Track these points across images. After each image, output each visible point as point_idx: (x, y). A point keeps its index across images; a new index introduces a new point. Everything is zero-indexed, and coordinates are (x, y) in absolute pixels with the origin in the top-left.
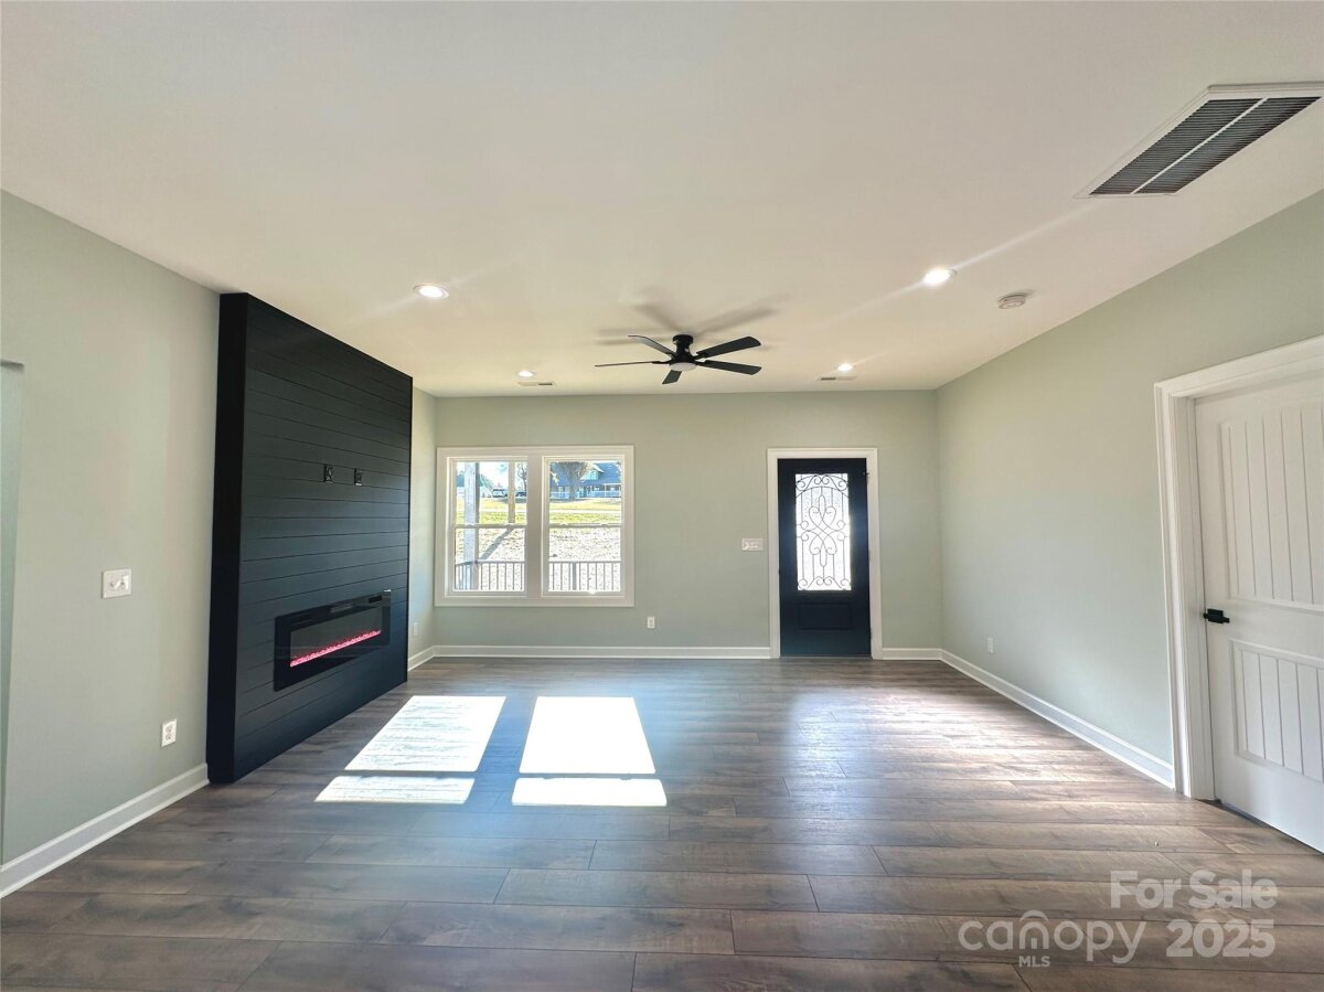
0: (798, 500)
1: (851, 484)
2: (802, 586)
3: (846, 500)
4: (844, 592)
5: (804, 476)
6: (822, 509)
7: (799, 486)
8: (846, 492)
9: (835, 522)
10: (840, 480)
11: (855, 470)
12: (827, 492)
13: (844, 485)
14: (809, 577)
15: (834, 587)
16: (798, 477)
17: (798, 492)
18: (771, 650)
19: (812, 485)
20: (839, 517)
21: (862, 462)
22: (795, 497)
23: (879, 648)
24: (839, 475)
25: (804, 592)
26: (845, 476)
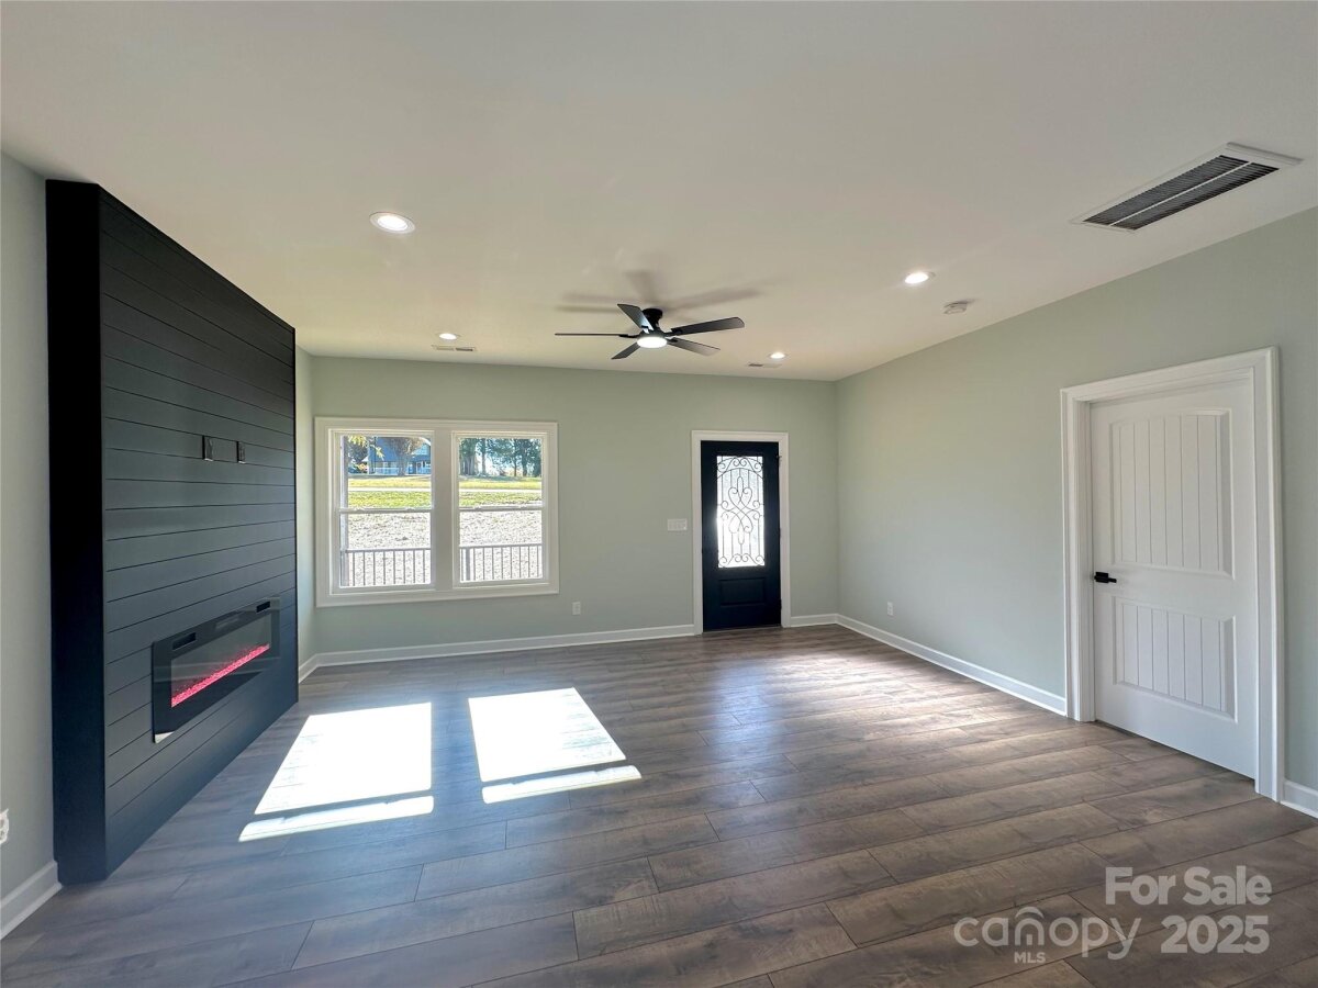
0: (719, 480)
1: (765, 467)
2: (722, 564)
3: (761, 481)
4: (759, 568)
5: (724, 458)
6: (740, 489)
7: (720, 467)
8: (761, 474)
9: (751, 503)
10: (756, 462)
11: (769, 452)
12: (744, 472)
13: (759, 467)
14: (728, 554)
15: (750, 564)
16: (719, 459)
17: (719, 474)
18: (696, 626)
19: (732, 466)
20: (754, 498)
21: (775, 446)
22: (716, 478)
23: (788, 618)
24: (755, 458)
25: (725, 570)
26: (760, 459)
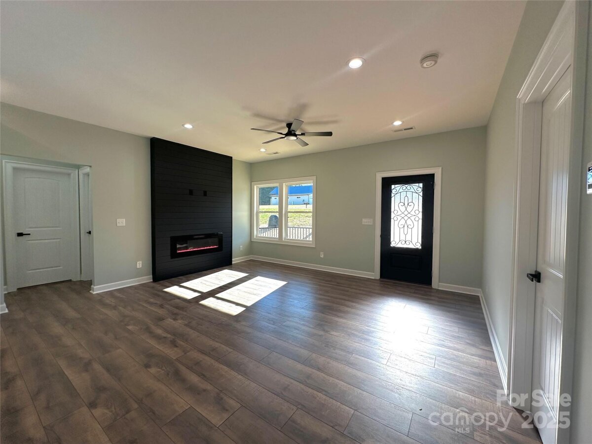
0: (393, 199)
1: (425, 190)
2: (393, 244)
3: (421, 198)
4: (417, 250)
5: (396, 186)
6: (406, 204)
7: (393, 191)
8: (421, 194)
9: (414, 210)
10: (418, 187)
11: (428, 181)
12: (409, 194)
13: (420, 190)
14: (397, 240)
15: (411, 246)
16: (393, 186)
17: (392, 195)
18: (376, 274)
19: (401, 190)
20: (416, 207)
21: (432, 176)
22: (390, 198)
23: (436, 283)
24: (417, 184)
25: (394, 248)
26: (421, 185)
